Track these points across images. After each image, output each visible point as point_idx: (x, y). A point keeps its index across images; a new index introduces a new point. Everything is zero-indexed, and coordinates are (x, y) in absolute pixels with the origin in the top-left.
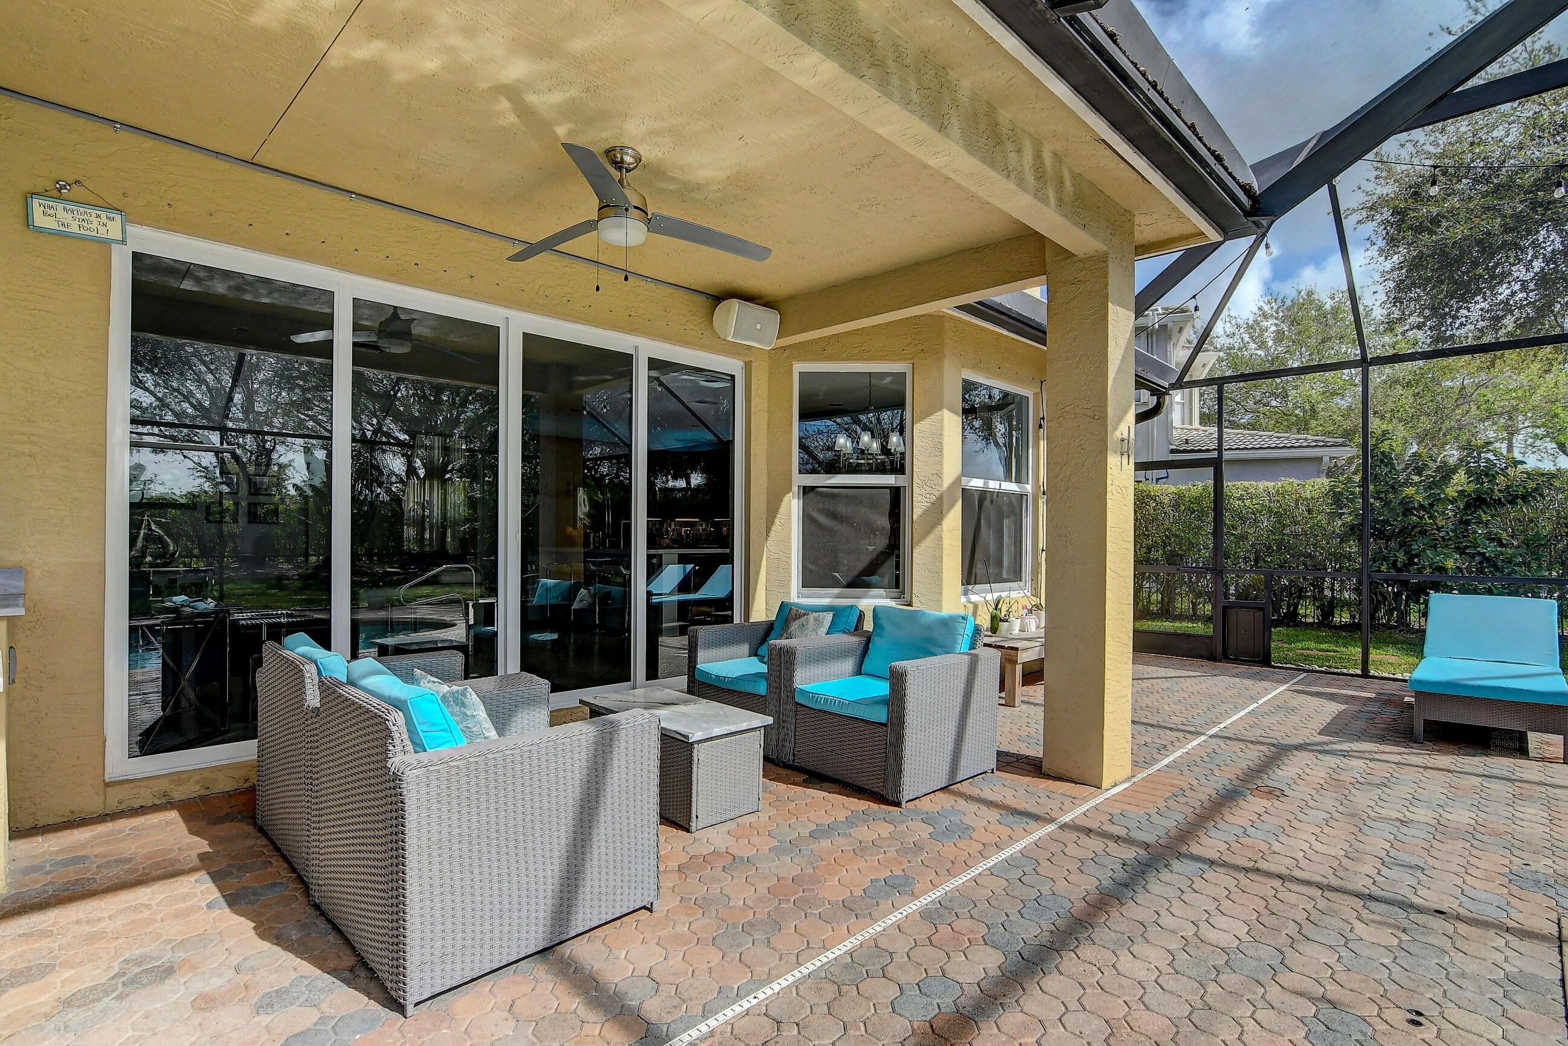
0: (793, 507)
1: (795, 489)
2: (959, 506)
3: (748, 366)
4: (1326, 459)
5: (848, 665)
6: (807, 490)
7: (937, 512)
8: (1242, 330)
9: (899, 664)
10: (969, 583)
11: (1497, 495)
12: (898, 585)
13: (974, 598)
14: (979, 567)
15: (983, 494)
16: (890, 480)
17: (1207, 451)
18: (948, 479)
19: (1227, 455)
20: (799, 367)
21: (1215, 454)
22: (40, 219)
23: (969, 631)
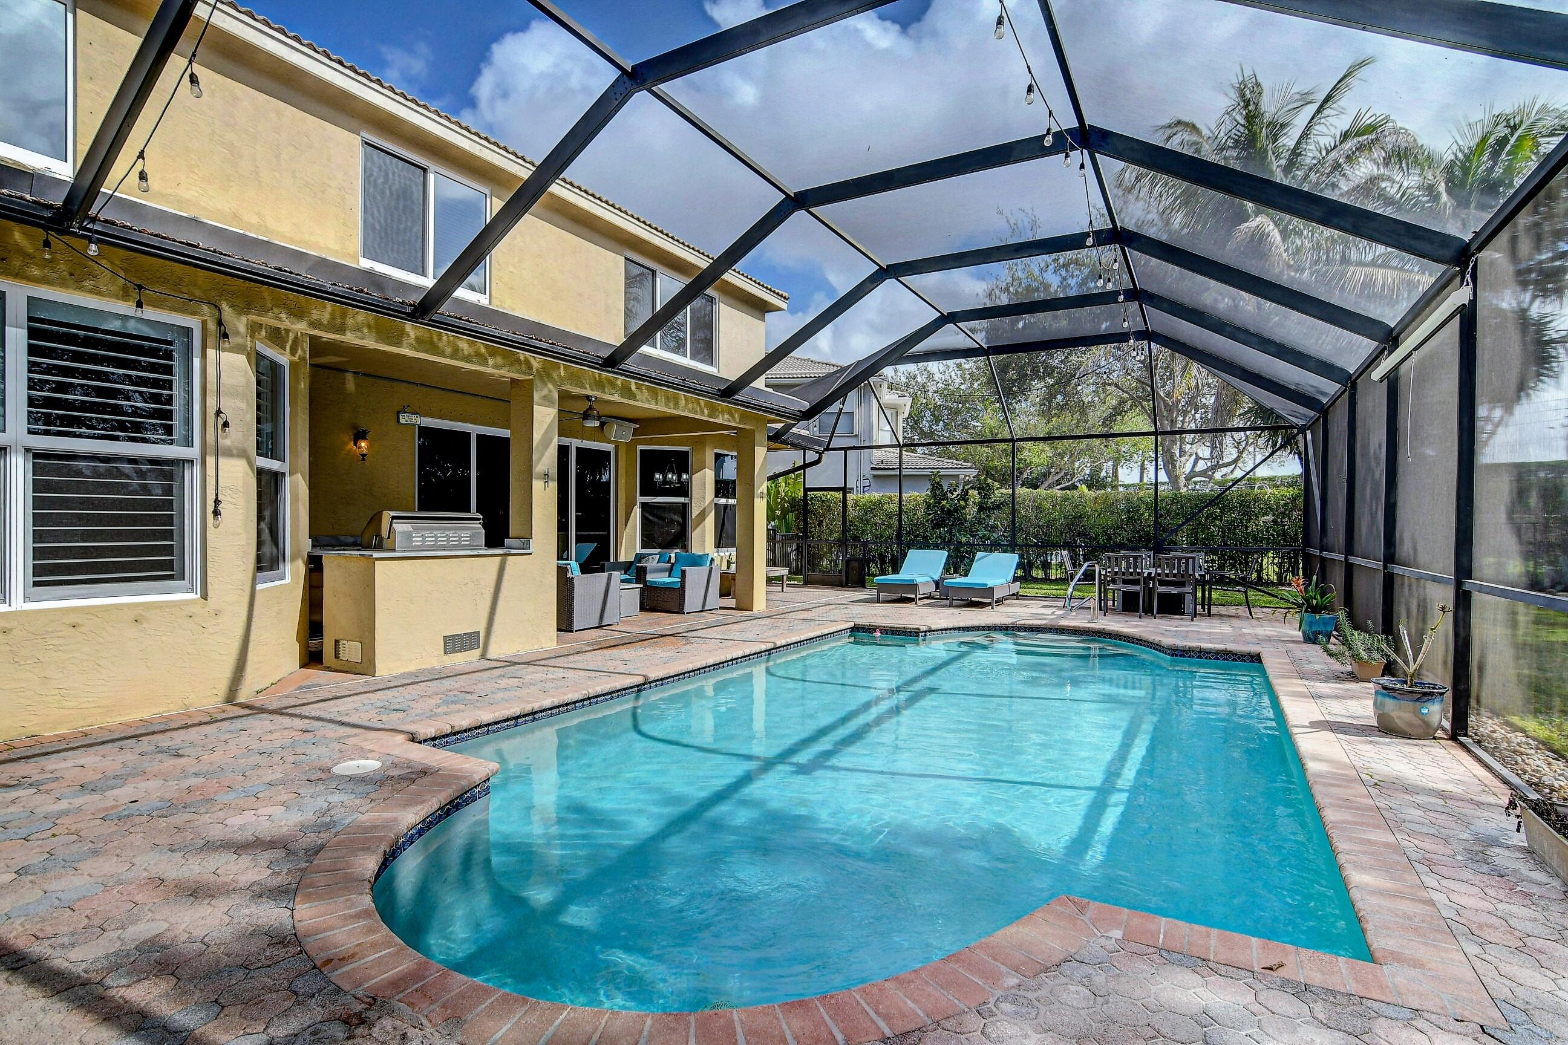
0: (637, 511)
1: (638, 503)
2: (713, 512)
3: (617, 447)
4: (962, 477)
5: (667, 574)
6: (644, 506)
7: (703, 515)
8: (951, 370)
9: (683, 568)
10: (719, 547)
11: (989, 504)
12: (685, 547)
13: (722, 554)
14: (723, 540)
15: (726, 506)
16: (682, 500)
17: (893, 469)
18: (707, 502)
19: (904, 472)
20: (639, 447)
21: (897, 472)
22: (402, 421)
23: (709, 559)
